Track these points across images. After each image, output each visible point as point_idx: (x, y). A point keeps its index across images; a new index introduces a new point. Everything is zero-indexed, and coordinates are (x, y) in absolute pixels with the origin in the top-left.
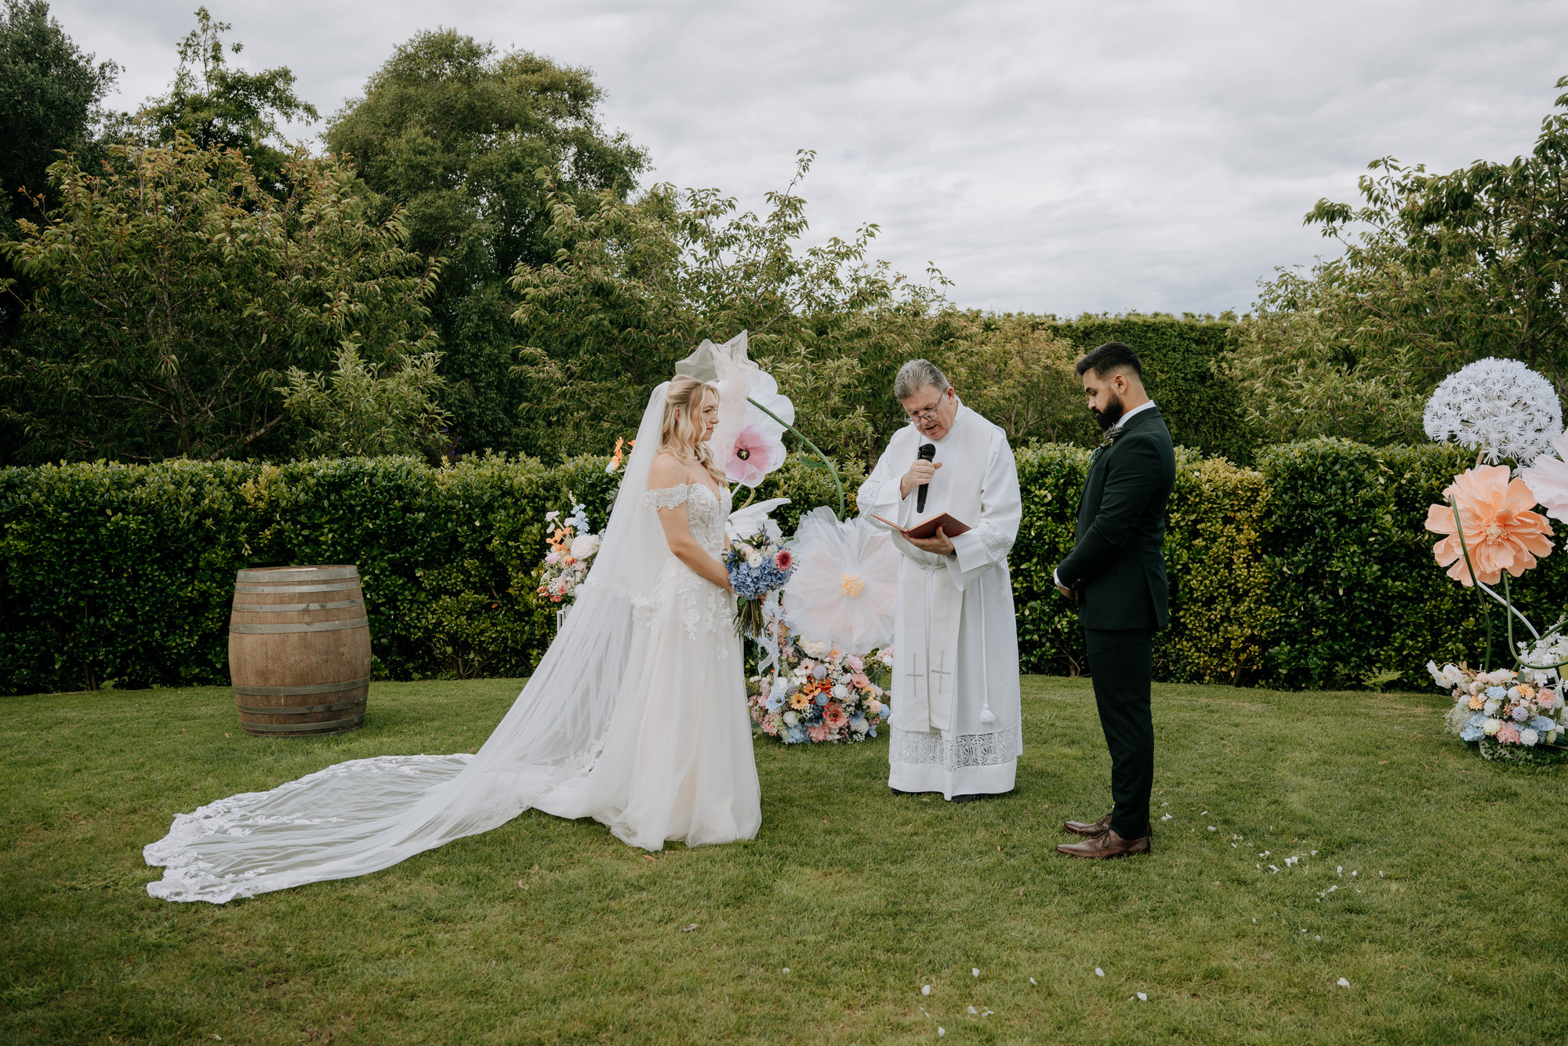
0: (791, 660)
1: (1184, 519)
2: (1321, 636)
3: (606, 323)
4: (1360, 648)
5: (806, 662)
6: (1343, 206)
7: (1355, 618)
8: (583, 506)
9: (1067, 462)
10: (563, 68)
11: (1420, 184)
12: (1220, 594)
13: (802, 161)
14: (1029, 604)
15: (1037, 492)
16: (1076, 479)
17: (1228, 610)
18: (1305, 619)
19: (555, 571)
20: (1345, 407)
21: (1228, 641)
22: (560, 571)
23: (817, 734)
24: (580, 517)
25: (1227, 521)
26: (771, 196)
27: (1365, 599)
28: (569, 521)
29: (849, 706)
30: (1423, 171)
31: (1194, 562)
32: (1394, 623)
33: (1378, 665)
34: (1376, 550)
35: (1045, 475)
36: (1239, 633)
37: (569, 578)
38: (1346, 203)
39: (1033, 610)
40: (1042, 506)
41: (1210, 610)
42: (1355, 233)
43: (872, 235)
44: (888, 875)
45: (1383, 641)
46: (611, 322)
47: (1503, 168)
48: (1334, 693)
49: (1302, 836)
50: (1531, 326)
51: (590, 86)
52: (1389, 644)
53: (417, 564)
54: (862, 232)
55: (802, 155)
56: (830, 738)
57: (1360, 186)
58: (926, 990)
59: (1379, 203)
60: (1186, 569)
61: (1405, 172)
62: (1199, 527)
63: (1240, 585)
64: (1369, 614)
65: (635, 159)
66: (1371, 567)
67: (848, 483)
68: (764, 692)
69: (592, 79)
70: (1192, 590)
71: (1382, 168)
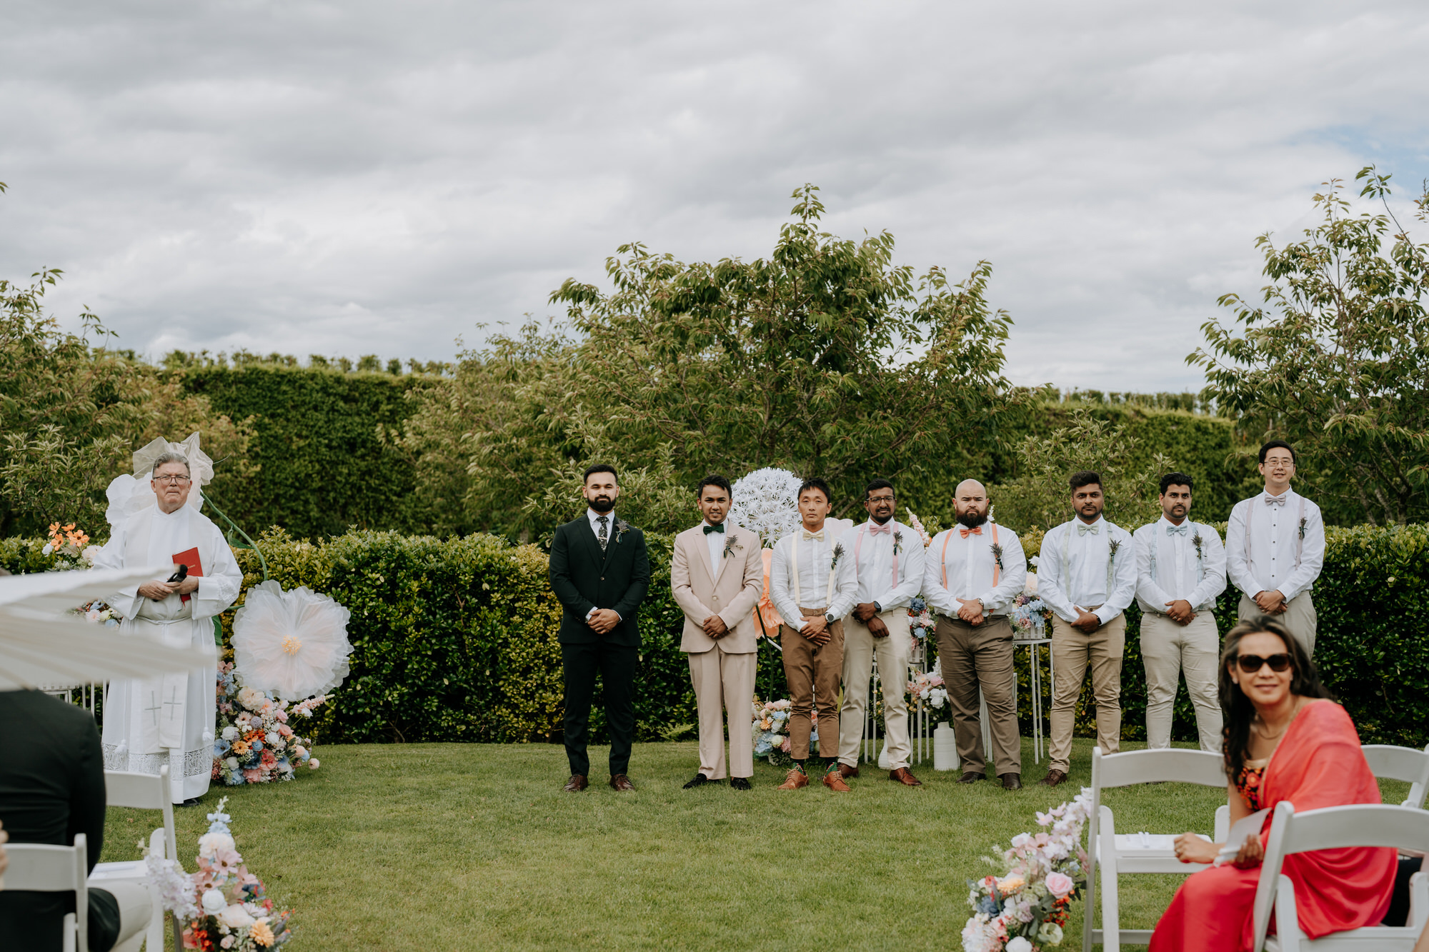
0: (231, 713)
1: (503, 599)
4: (656, 707)
5: (243, 714)
6: (590, 287)
7: (652, 682)
9: (397, 548)
11: (666, 273)
12: (536, 665)
14: (360, 680)
15: (370, 575)
16: (405, 563)
17: (543, 678)
21: (543, 706)
23: (254, 777)
25: (540, 600)
27: (661, 664)
29: (280, 751)
30: (671, 260)
31: (512, 636)
32: (685, 684)
33: (672, 721)
34: (669, 622)
35: (377, 559)
36: (552, 698)
38: (593, 284)
39: (364, 684)
40: (373, 588)
41: (525, 679)
43: (51, 281)
45: (674, 701)
47: (746, 268)
50: (770, 418)
52: (680, 702)
54: (40, 277)
56: (263, 779)
57: (608, 268)
59: (626, 287)
60: (506, 643)
61: (653, 259)
62: (516, 605)
63: (554, 656)
64: (663, 676)
66: (665, 636)
70: (510, 661)
71: (630, 252)
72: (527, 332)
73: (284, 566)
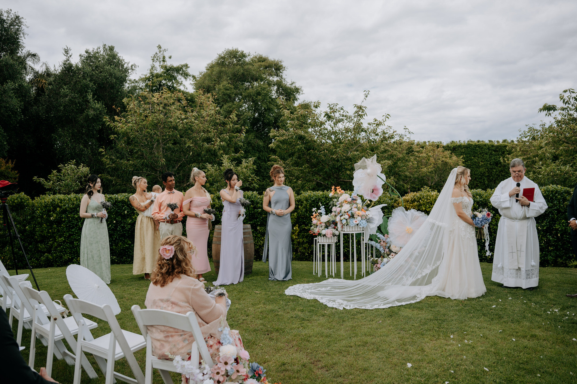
0: (388, 253)
2: (552, 250)
3: (303, 148)
4: (566, 253)
5: (392, 254)
6: (553, 106)
7: (564, 244)
8: (324, 206)
10: (272, 60)
13: (365, 94)
18: (546, 244)
19: (315, 226)
20: (557, 175)
22: (317, 226)
24: (322, 210)
26: (356, 106)
27: (567, 238)
28: (319, 211)
33: (573, 259)
37: (320, 228)
38: (555, 105)
42: (557, 115)
43: (388, 118)
44: (431, 311)
46: (304, 148)
48: (558, 268)
49: (554, 305)
51: (282, 66)
53: (258, 225)
54: (384, 117)
55: (365, 92)
57: (560, 98)
58: (452, 336)
59: (567, 104)
65: (297, 90)
67: (393, 200)
68: (379, 263)
69: (283, 64)
71: (568, 92)
72: (542, 126)
73: (427, 200)
